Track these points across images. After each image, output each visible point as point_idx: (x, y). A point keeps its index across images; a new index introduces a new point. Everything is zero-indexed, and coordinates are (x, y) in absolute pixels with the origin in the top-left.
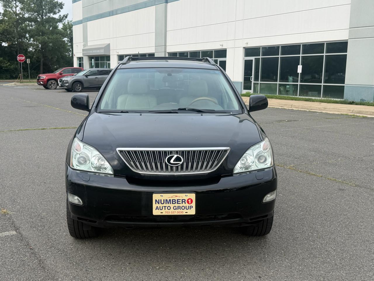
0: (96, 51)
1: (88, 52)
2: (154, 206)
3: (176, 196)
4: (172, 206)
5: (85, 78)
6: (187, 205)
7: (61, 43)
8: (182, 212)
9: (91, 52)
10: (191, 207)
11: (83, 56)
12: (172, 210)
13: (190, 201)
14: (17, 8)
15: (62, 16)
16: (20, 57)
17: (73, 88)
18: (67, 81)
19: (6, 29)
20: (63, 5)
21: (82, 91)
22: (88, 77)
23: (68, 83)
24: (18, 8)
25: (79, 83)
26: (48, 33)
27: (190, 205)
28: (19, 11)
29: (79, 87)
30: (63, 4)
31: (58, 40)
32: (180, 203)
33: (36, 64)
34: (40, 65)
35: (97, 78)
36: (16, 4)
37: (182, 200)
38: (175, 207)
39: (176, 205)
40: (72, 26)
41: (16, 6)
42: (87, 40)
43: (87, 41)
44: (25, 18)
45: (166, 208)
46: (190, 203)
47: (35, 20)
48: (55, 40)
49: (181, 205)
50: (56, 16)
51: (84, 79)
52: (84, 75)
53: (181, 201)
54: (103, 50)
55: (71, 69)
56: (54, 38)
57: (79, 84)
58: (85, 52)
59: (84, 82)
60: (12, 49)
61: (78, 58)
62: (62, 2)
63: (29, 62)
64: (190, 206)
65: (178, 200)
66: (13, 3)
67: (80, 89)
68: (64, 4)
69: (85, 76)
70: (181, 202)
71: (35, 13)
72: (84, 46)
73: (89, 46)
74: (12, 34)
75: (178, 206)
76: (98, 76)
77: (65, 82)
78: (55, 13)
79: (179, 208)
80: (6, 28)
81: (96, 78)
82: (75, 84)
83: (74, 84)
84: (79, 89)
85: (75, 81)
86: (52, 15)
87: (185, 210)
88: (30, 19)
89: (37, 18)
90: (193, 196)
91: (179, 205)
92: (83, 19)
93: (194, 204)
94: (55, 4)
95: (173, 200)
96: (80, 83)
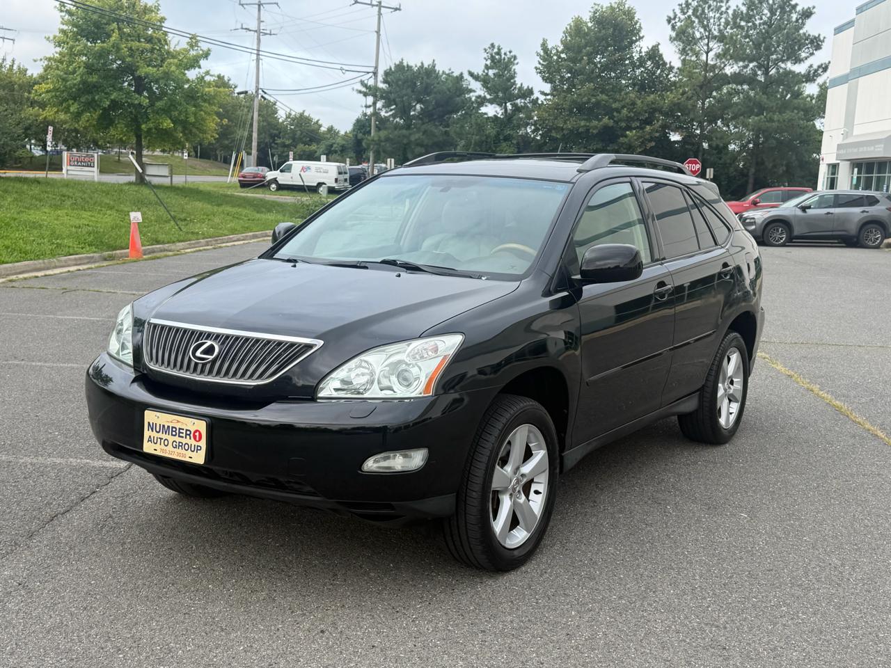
0: (865, 148)
1: (850, 150)
2: (147, 433)
3: (178, 422)
4: (171, 439)
5: (799, 212)
6: (192, 442)
7: (802, 131)
8: (184, 456)
9: (855, 150)
10: (198, 449)
11: (838, 162)
12: (170, 447)
13: (196, 436)
14: (709, 54)
15: (815, 67)
16: (690, 165)
17: (765, 236)
18: (753, 218)
19: (677, 101)
20: (823, 41)
21: (787, 244)
22: (807, 210)
23: (754, 223)
24: (711, 54)
25: (781, 224)
26: (772, 107)
27: (197, 444)
28: (712, 60)
29: (782, 233)
30: (822, 39)
31: (793, 125)
32: (183, 437)
33: (739, 180)
34: (747, 182)
35: (832, 213)
36: (708, 45)
37: (187, 430)
38: (175, 443)
39: (177, 439)
40: (827, 88)
41: (708, 48)
42: (854, 122)
43: (853, 125)
44: (726, 75)
45: (162, 441)
46: (197, 439)
47: (751, 80)
48: (786, 123)
49: (184, 441)
50: (800, 68)
51: (795, 216)
52: (797, 206)
53: (184, 431)
54: (883, 146)
55: (780, 192)
56: (784, 121)
57: (780, 227)
58: (842, 152)
59: (794, 223)
60: (687, 146)
61: (831, 167)
62: (819, 35)
63: (710, 175)
64: (198, 446)
65: (180, 429)
66: (702, 44)
67: (784, 239)
68: (824, 38)
69: (799, 208)
70: (184, 435)
71: (751, 61)
72: (846, 135)
73: (857, 136)
74: (689, 113)
75: (179, 442)
76: (833, 209)
77: (748, 221)
78: (798, 60)
79: (180, 445)
80: (679, 99)
81: (828, 213)
82: (771, 226)
83: (768, 228)
84: (781, 239)
85: (771, 219)
86: (789, 66)
87: (189, 453)
88: (737, 78)
89: (756, 74)
90: (202, 426)
91: (180, 440)
92: (850, 72)
93: (203, 443)
94: (799, 38)
95: (173, 427)
96: (783, 225)
